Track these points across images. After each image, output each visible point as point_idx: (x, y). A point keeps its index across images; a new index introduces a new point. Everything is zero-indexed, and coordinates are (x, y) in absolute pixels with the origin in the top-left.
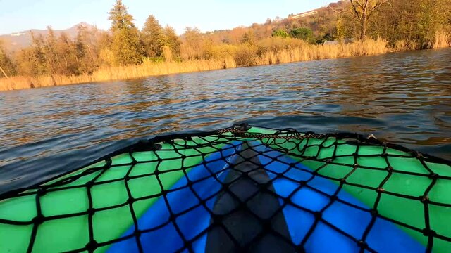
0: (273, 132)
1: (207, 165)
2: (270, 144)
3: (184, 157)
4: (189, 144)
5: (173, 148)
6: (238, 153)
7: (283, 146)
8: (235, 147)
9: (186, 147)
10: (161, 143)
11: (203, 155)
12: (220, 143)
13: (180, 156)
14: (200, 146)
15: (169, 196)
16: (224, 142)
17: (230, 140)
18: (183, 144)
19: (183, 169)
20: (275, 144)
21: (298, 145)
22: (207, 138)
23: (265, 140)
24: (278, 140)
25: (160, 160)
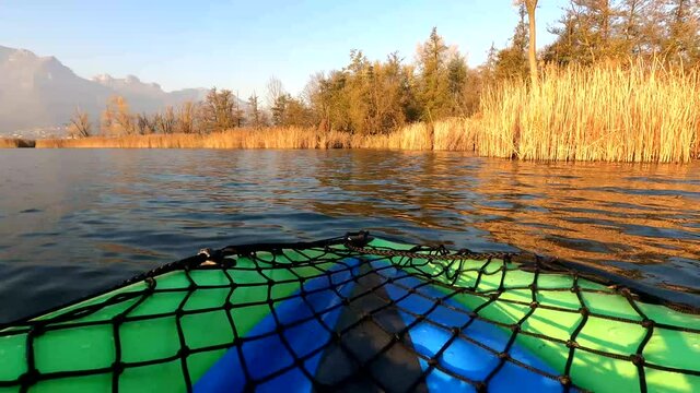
0: (409, 247)
1: (308, 297)
2: (404, 266)
3: (271, 283)
4: (279, 260)
5: (254, 266)
6: (355, 279)
7: (424, 269)
8: (350, 269)
9: (275, 266)
10: (235, 257)
11: (302, 280)
12: (328, 260)
13: (266, 281)
14: (296, 264)
15: (246, 347)
16: (333, 260)
17: (344, 256)
18: (270, 260)
19: (270, 302)
20: (412, 266)
21: (446, 269)
22: (306, 252)
23: (396, 260)
24: (416, 261)
25: (234, 286)
